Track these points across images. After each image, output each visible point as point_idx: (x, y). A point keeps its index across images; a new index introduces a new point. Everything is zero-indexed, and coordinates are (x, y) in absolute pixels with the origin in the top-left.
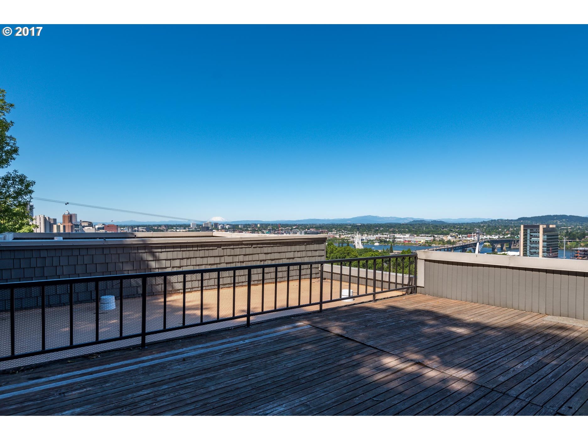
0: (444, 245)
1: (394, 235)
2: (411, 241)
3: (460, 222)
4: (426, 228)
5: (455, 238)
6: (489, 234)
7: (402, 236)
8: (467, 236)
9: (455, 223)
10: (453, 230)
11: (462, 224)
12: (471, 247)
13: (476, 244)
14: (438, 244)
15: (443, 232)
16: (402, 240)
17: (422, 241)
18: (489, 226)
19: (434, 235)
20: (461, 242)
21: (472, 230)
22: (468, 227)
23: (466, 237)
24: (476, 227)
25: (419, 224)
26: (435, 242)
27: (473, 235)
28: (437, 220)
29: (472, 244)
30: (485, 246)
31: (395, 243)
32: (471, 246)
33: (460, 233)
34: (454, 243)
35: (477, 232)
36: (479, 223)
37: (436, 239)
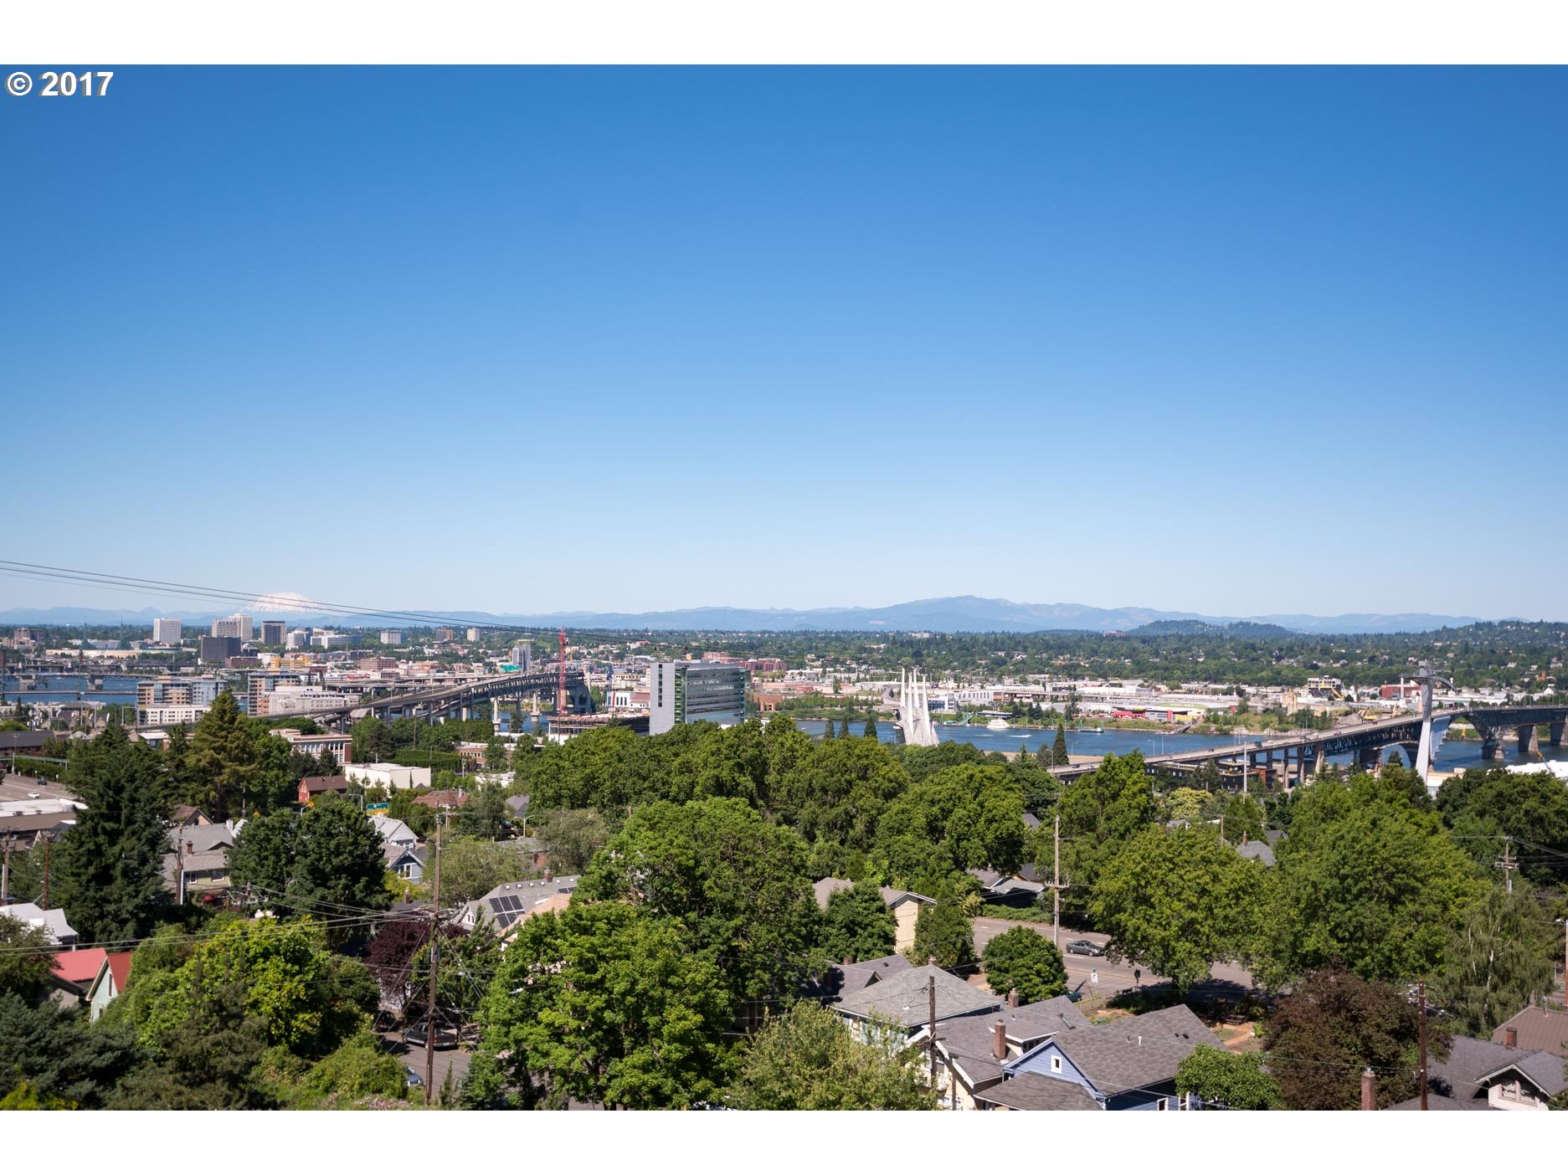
0: (1286, 731)
1: (1072, 683)
2: (1144, 711)
3: (1350, 632)
4: (1207, 654)
5: (1330, 699)
6: (1469, 686)
7: (1105, 690)
8: (1377, 692)
9: (1330, 634)
10: (1320, 664)
11: (1358, 640)
12: (1397, 739)
13: (1418, 726)
14: (1257, 726)
15: (1279, 673)
16: (1106, 707)
17: (1193, 713)
18: (1466, 649)
19: (1243, 687)
20: (1353, 718)
21: (1401, 667)
22: (1382, 654)
23: (1374, 697)
24: (1415, 652)
25: (1180, 638)
26: (1245, 716)
27: (1402, 685)
28: (1253, 621)
29: (1400, 727)
30: (1455, 736)
31: (1078, 722)
32: (1398, 734)
33: (1350, 679)
34: (1325, 722)
35: (1423, 673)
36: (1424, 634)
37: (1250, 704)
